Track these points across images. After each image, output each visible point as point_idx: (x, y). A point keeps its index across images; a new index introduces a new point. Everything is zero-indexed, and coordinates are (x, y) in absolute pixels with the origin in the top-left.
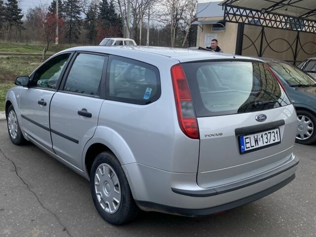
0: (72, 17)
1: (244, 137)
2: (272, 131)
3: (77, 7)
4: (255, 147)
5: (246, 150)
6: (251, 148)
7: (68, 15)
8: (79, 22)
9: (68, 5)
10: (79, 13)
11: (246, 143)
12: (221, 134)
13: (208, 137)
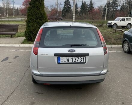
0: (114, 8)
1: (61, 57)
2: (79, 57)
3: (117, 4)
4: (66, 62)
5: (61, 62)
6: (64, 62)
7: (112, 8)
8: (117, 11)
9: (113, 4)
10: (117, 7)
11: (61, 60)
12: (47, 55)
13: (41, 55)
